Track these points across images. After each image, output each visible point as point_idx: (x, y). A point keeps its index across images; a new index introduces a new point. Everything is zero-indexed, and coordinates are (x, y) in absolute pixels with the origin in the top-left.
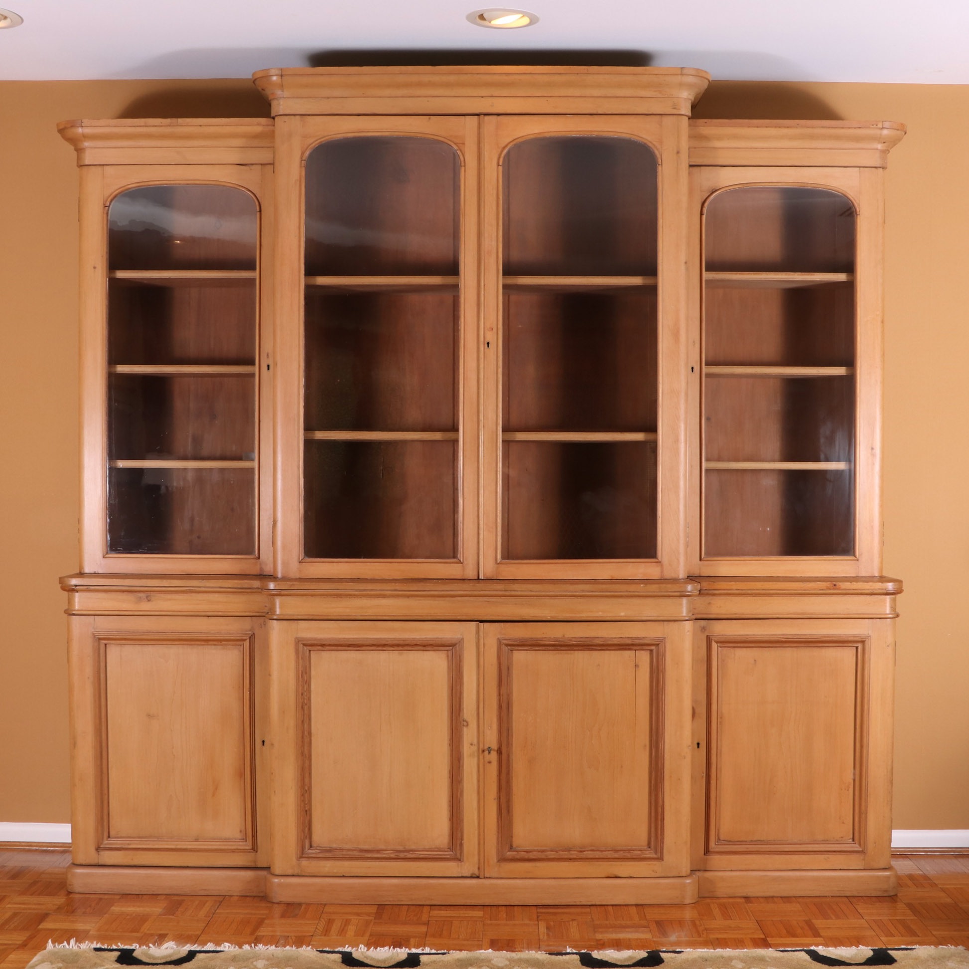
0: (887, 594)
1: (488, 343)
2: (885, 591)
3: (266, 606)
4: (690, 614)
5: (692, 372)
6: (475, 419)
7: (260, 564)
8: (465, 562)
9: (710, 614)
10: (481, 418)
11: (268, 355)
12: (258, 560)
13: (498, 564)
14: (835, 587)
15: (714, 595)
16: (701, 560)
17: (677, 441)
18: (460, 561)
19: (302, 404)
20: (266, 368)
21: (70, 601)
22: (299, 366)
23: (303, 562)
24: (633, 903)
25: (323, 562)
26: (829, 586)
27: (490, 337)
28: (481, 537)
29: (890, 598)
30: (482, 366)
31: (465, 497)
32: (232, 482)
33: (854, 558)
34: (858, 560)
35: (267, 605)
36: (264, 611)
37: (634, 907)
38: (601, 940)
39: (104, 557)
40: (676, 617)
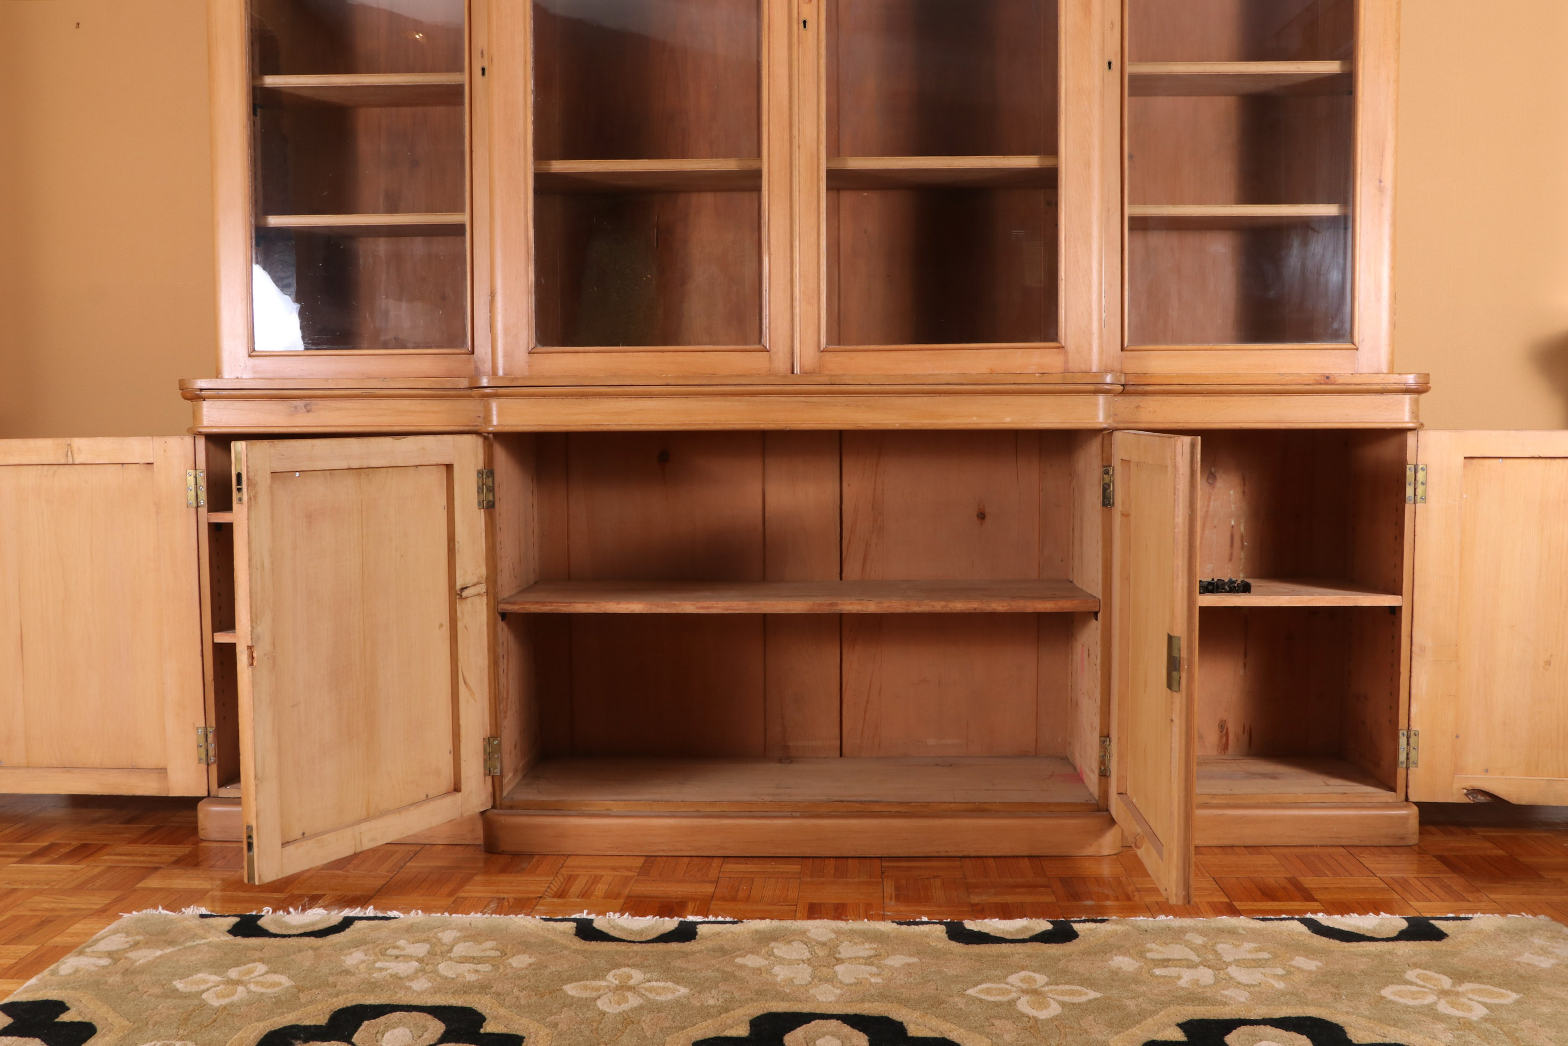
0: (1407, 391)
1: (805, 22)
2: (1404, 387)
3: (479, 417)
4: (1111, 421)
5: (1110, 68)
6: (787, 137)
7: (475, 362)
8: (773, 350)
9: (1137, 422)
10: (795, 132)
11: (482, 53)
12: (471, 356)
13: (822, 352)
14: (1327, 381)
15: (1145, 393)
16: (1122, 349)
17: (1087, 165)
18: (766, 348)
19: (530, 118)
20: (480, 72)
21: (196, 415)
22: (525, 62)
23: (533, 353)
24: (1025, 854)
25: (563, 352)
26: (1318, 378)
27: (808, 11)
28: (797, 311)
29: (1411, 399)
30: (795, 56)
31: (772, 252)
32: (442, 258)
33: (1353, 346)
34: (1357, 349)
35: (480, 415)
36: (476, 424)
37: (1026, 860)
38: (978, 904)
39: (250, 356)
40: (1088, 423)
